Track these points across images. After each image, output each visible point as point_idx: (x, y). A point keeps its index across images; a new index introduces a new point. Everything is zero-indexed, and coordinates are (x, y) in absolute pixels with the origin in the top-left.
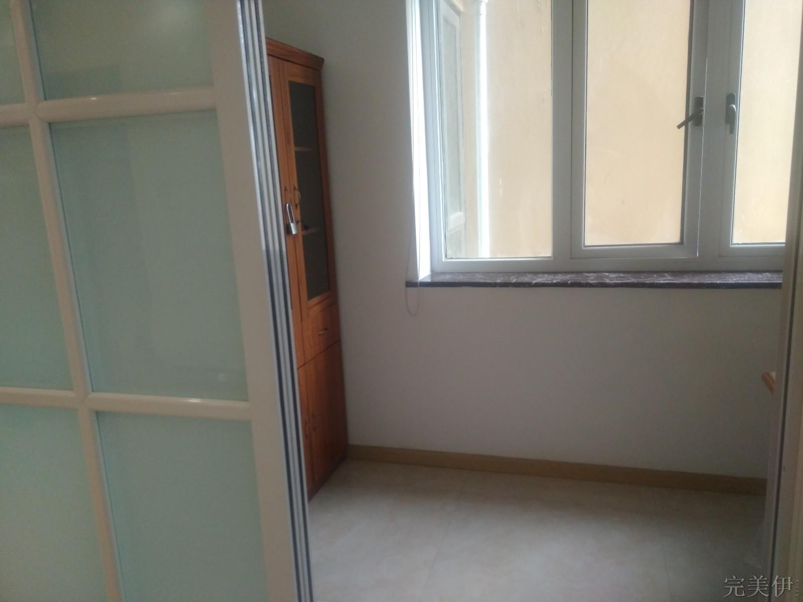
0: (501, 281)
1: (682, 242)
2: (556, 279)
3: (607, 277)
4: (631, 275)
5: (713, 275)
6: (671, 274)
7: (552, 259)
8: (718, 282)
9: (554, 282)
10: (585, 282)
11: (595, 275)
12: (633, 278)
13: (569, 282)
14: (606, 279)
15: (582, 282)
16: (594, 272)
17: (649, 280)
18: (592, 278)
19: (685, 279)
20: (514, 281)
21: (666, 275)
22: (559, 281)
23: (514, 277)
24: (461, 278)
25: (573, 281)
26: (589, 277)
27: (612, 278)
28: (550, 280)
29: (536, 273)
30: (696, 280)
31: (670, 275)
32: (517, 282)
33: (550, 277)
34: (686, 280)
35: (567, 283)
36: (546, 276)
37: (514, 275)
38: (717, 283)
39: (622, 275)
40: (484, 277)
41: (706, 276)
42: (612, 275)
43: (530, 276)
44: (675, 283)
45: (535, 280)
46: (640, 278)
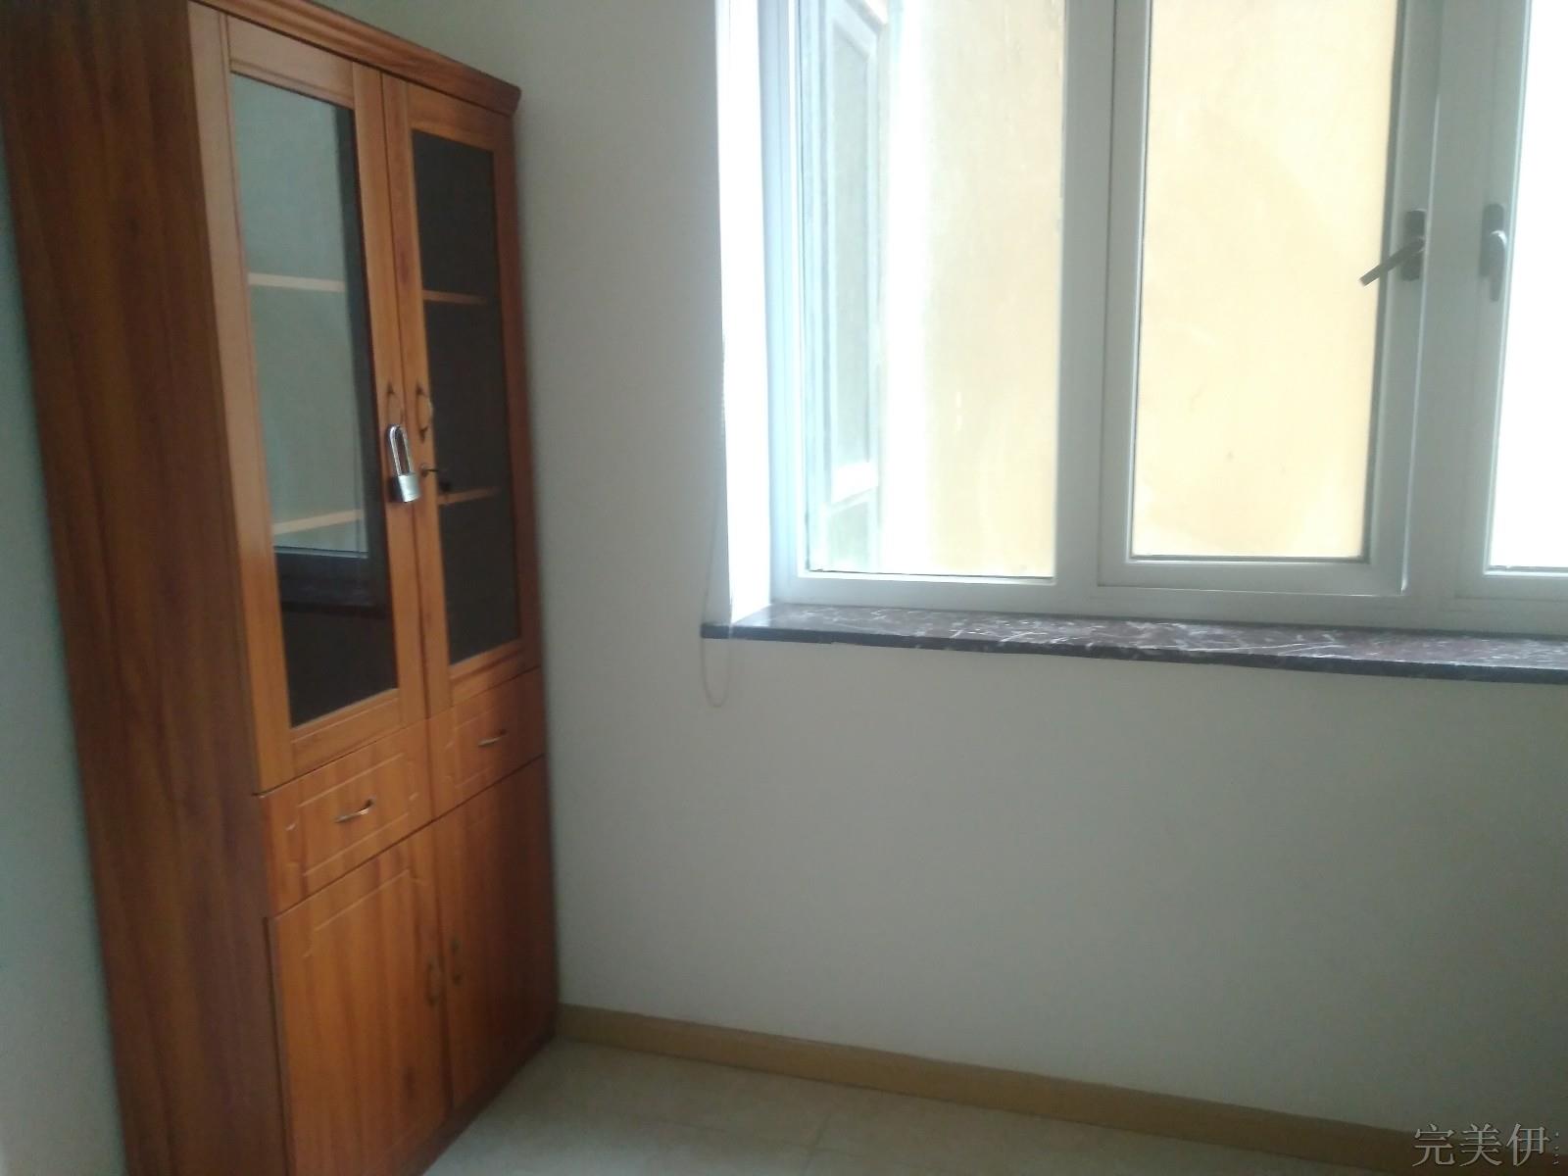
0: (929, 632)
1: (1364, 559)
2: (1061, 635)
3: (1183, 635)
4: (1240, 632)
5: (1442, 643)
6: (1338, 635)
7: (1053, 584)
8: (1457, 664)
9: (1054, 641)
10: (1126, 646)
11: (1153, 627)
12: (1248, 641)
13: (1090, 645)
14: (1178, 641)
15: (1120, 645)
16: (1154, 621)
17: (1284, 651)
18: (1143, 636)
19: (1374, 650)
20: (957, 635)
21: (1326, 636)
22: (1064, 640)
23: (960, 624)
24: (835, 622)
25: (1099, 642)
26: (1140, 632)
27: (1193, 638)
28: (1043, 638)
29: (1014, 616)
30: (1401, 654)
31: (1336, 638)
32: (963, 637)
33: (1046, 628)
34: (1374, 653)
35: (1083, 647)
36: (1037, 624)
37: (960, 619)
38: (1452, 666)
39: (1218, 631)
40: (889, 621)
41: (1426, 645)
42: (1196, 631)
43: (998, 622)
44: (1350, 661)
45: (1009, 633)
46: (1263, 643)
